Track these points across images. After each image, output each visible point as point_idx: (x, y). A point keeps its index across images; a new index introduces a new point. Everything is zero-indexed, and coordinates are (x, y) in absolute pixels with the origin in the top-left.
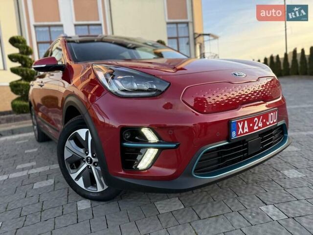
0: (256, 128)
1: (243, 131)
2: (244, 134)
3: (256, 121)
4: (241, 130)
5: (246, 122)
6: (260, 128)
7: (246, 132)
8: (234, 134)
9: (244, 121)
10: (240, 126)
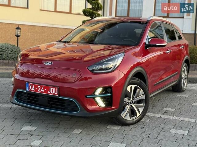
0: (39, 91)
1: (32, 89)
2: (32, 91)
3: (39, 87)
4: (31, 88)
5: (33, 86)
6: (42, 92)
7: (33, 91)
8: (27, 89)
9: (32, 85)
10: (31, 86)
